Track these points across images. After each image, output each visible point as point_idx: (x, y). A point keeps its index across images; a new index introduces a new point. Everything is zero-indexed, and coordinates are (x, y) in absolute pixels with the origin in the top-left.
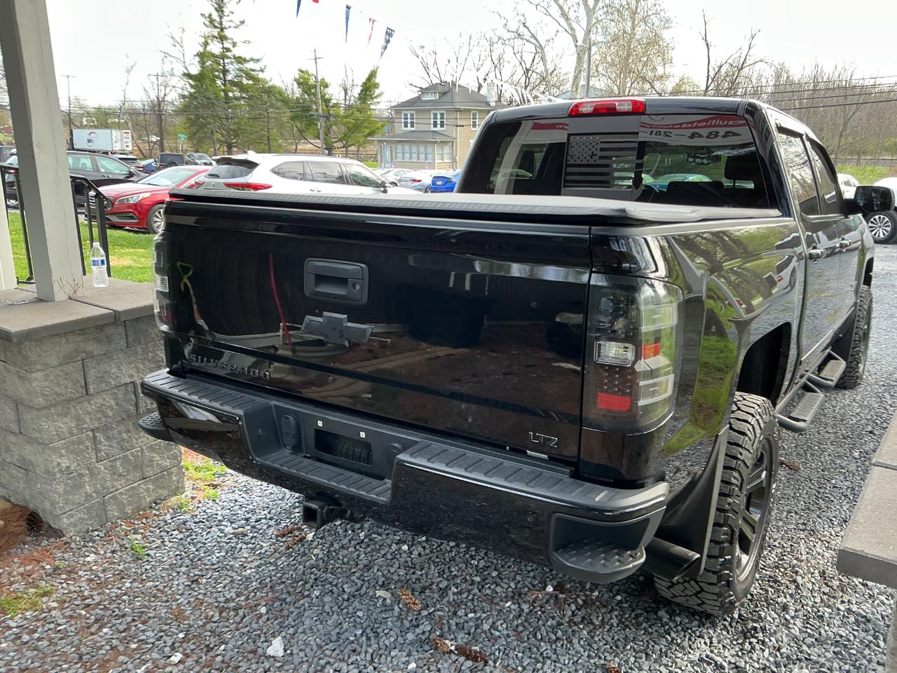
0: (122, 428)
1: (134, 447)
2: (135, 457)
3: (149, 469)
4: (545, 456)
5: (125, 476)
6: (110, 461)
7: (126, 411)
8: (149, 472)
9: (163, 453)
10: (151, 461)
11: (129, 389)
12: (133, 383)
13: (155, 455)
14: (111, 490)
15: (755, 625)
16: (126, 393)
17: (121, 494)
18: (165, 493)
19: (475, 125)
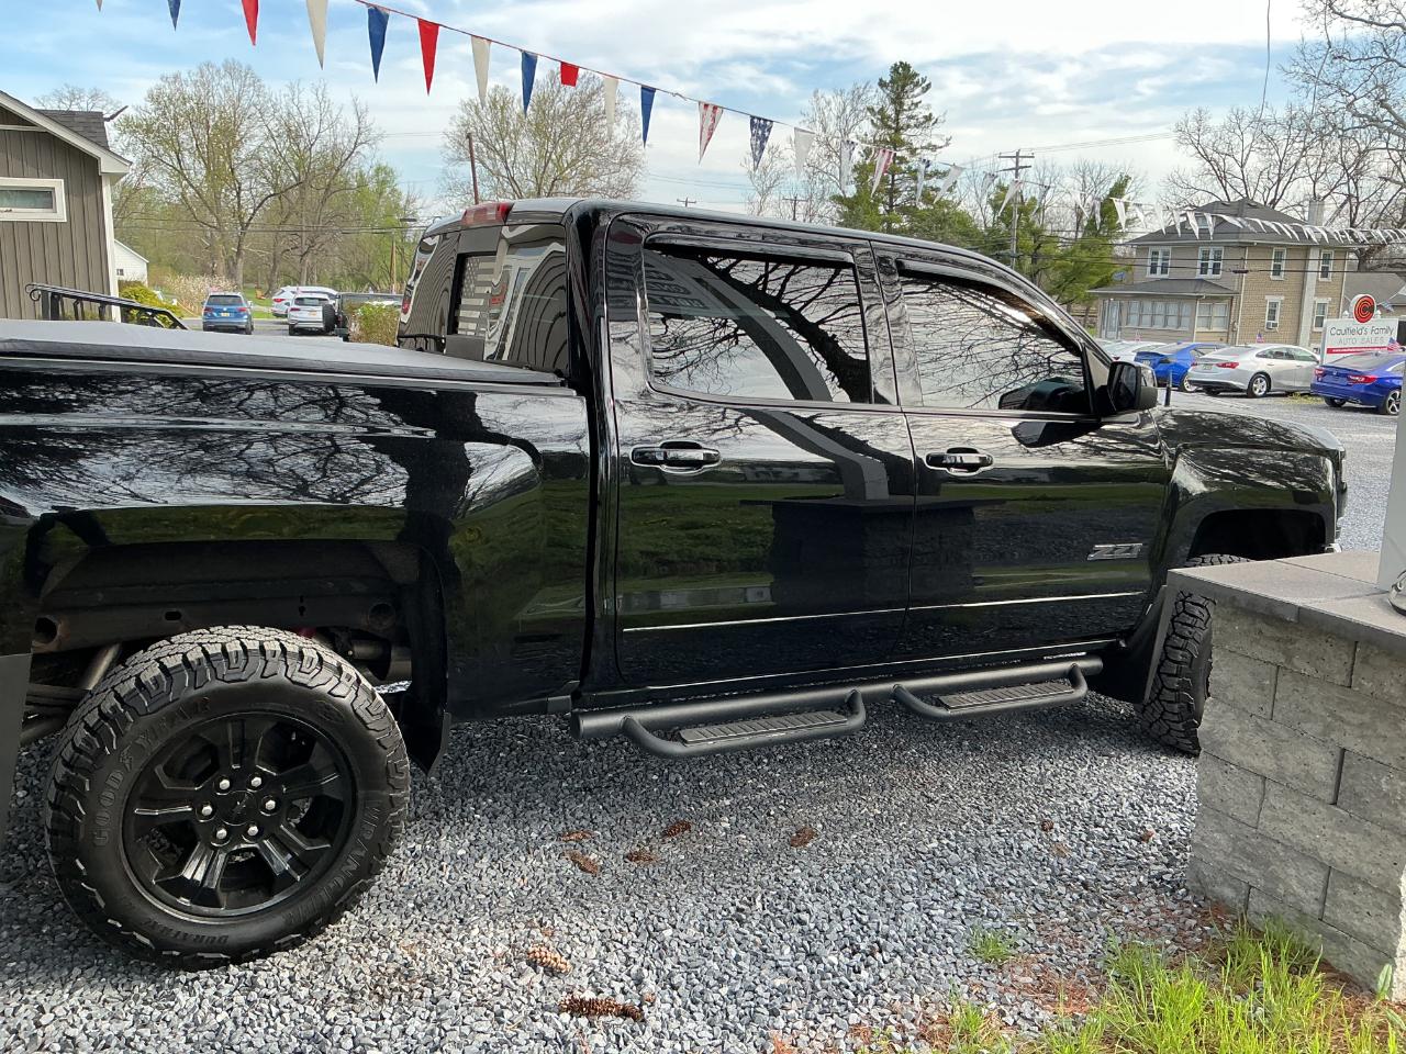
19: (1277, 271)
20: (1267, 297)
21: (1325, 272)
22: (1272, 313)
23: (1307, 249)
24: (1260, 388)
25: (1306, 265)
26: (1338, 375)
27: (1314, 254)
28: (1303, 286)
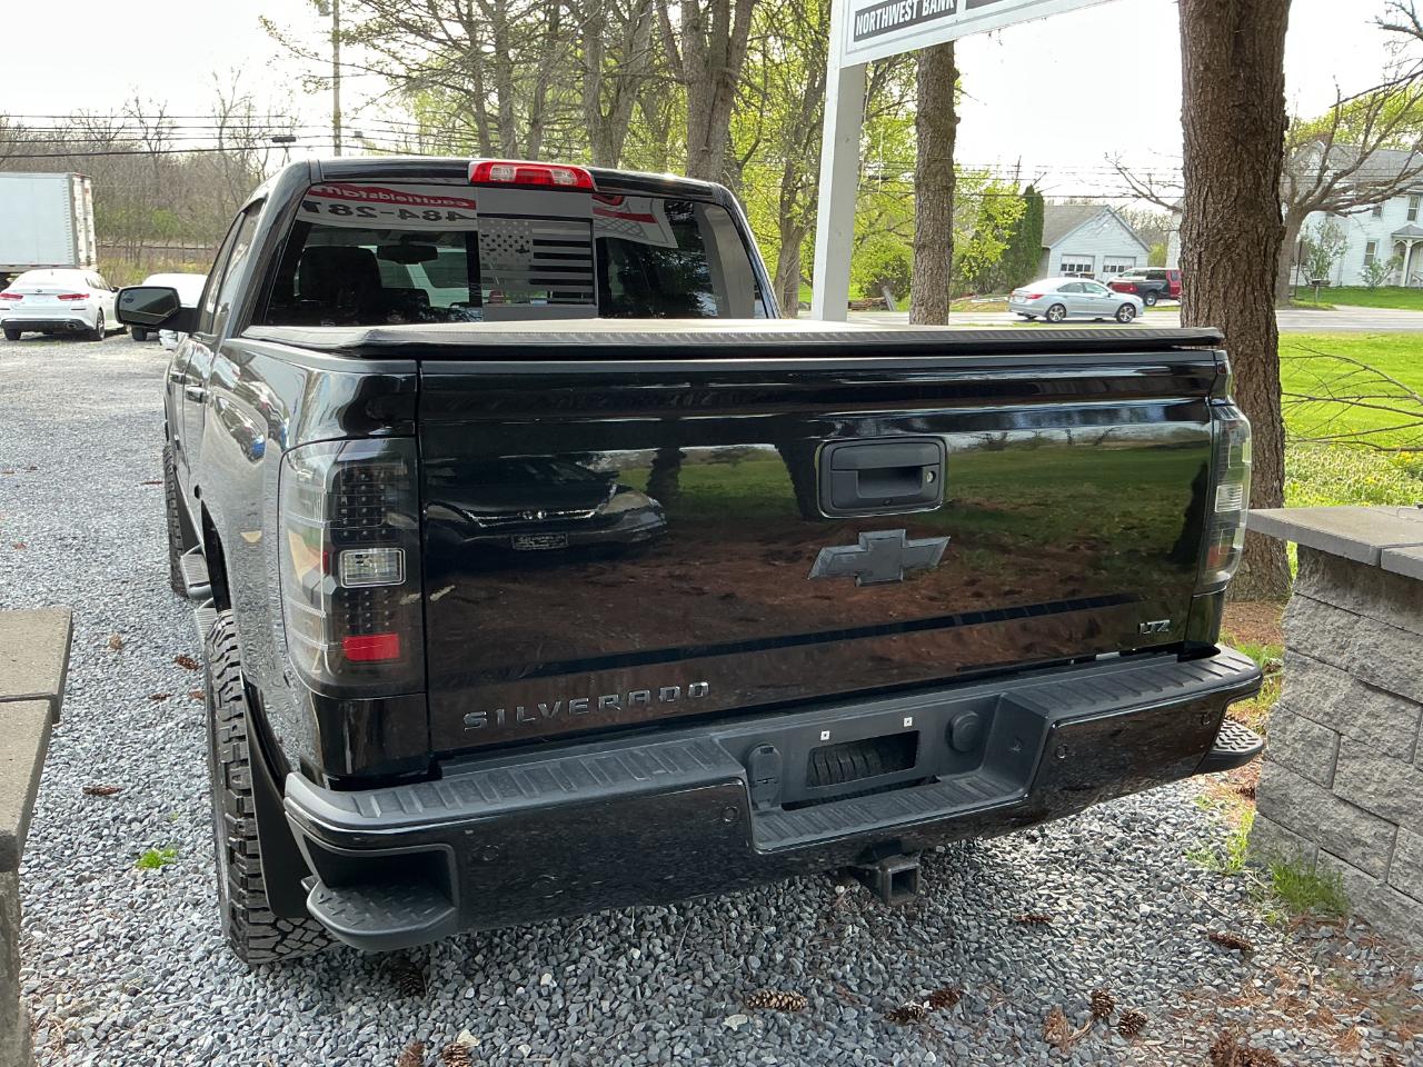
4: (1116, 653)
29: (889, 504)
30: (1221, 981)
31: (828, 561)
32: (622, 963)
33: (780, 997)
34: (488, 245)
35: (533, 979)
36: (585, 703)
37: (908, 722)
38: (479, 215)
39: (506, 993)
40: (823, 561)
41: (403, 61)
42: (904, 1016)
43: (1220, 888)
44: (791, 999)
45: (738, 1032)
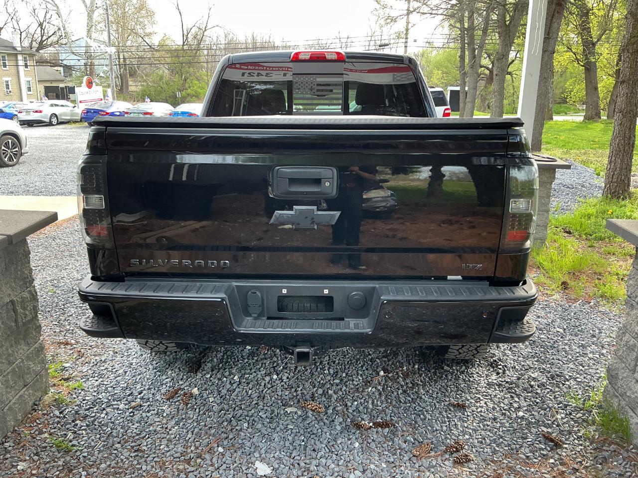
0: (8, 344)
1: (16, 360)
2: (19, 368)
3: (28, 376)
4: (460, 277)
5: (14, 387)
6: (4, 376)
7: (10, 328)
8: (29, 379)
9: (35, 360)
10: (29, 368)
11: (9, 307)
12: (12, 302)
13: (31, 363)
14: (7, 403)
15: (494, 359)
16: (8, 311)
17: (15, 403)
18: (39, 394)
19: (5, 66)
20: (3, 78)
21: (26, 66)
22: (7, 86)
23: (16, 55)
24: (54, 121)
25: (17, 63)
26: (94, 112)
27: (20, 57)
28: (18, 72)
29: (306, 195)
30: (532, 454)
31: (278, 217)
32: (267, 379)
33: (313, 405)
34: (297, 87)
35: (232, 376)
36: (176, 262)
37: (326, 292)
38: (293, 74)
39: (219, 379)
40: (276, 216)
41: (430, 6)
42: (359, 427)
43: (574, 415)
44: (317, 407)
45: (289, 414)
